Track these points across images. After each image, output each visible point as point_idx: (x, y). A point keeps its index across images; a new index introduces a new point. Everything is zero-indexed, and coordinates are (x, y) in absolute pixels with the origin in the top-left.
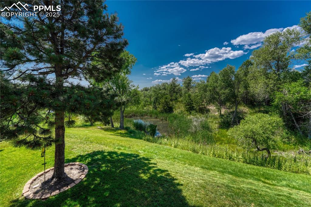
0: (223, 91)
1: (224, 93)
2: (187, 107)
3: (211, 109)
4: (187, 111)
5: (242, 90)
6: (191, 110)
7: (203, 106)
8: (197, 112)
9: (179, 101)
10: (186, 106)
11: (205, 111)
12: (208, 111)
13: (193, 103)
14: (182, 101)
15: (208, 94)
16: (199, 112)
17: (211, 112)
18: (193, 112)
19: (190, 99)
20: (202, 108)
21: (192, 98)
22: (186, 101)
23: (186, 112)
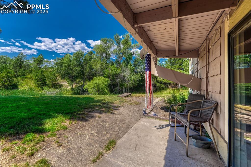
0: (76, 68)
1: (76, 70)
2: (39, 83)
3: (64, 85)
4: (38, 87)
5: (88, 70)
6: (43, 86)
7: (56, 83)
8: (50, 87)
9: (28, 78)
10: (37, 82)
11: (58, 86)
12: (61, 86)
13: (46, 79)
14: (31, 78)
15: (63, 68)
16: (52, 87)
17: (64, 87)
18: (45, 88)
19: (43, 75)
20: (56, 84)
21: (45, 74)
22: (38, 77)
23: (37, 89)
